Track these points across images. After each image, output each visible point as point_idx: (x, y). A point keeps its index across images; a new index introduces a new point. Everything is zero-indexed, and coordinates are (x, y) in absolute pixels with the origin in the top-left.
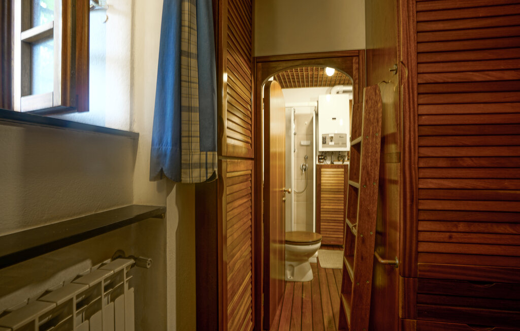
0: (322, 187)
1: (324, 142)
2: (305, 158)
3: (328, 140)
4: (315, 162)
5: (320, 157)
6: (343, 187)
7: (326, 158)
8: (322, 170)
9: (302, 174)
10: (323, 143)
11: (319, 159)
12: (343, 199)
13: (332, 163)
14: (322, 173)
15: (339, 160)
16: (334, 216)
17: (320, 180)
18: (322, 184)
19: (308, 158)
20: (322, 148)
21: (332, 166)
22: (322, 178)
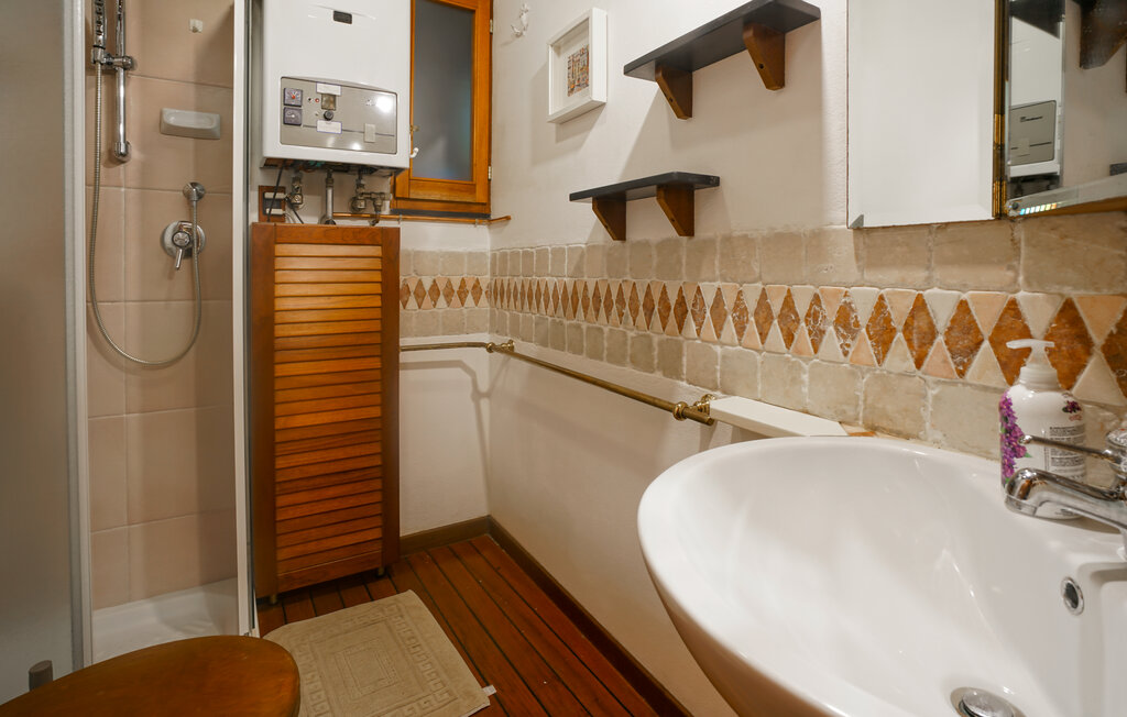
0: (279, 331)
1: (291, 119)
2: (188, 196)
3: (312, 111)
4: (242, 212)
5: (269, 195)
6: (377, 326)
7: (297, 199)
8: (280, 249)
9: (171, 273)
10: (286, 122)
11: (263, 202)
12: (377, 375)
13: (325, 220)
14: (279, 263)
15: (356, 213)
16: (339, 454)
17: (270, 297)
18: (278, 317)
19: (204, 196)
20: (275, 146)
21: (328, 234)
22: (279, 290)
